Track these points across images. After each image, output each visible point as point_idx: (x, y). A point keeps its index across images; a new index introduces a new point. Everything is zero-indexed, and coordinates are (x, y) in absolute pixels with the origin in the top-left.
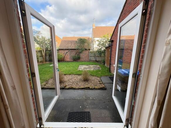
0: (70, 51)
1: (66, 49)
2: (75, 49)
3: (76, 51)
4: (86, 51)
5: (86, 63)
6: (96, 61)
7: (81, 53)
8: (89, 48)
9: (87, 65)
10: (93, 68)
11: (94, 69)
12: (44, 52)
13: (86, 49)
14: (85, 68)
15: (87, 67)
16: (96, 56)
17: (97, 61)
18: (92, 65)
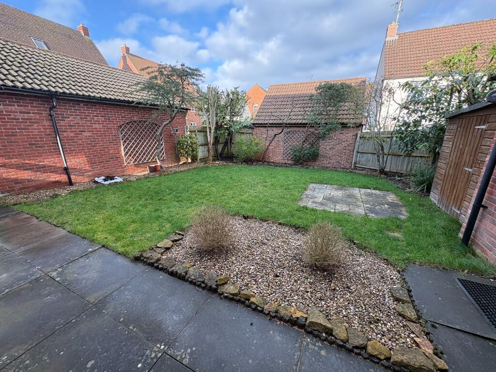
0: (286, 130)
1: (273, 125)
2: (303, 125)
3: (305, 130)
4: (345, 131)
5: (335, 175)
6: (382, 171)
7: (323, 137)
8: (358, 121)
9: (342, 187)
10: (367, 202)
11: (371, 211)
12: (213, 131)
13: (344, 126)
14: (330, 199)
15: (338, 194)
16: (386, 151)
17: (386, 173)
18: (363, 191)
